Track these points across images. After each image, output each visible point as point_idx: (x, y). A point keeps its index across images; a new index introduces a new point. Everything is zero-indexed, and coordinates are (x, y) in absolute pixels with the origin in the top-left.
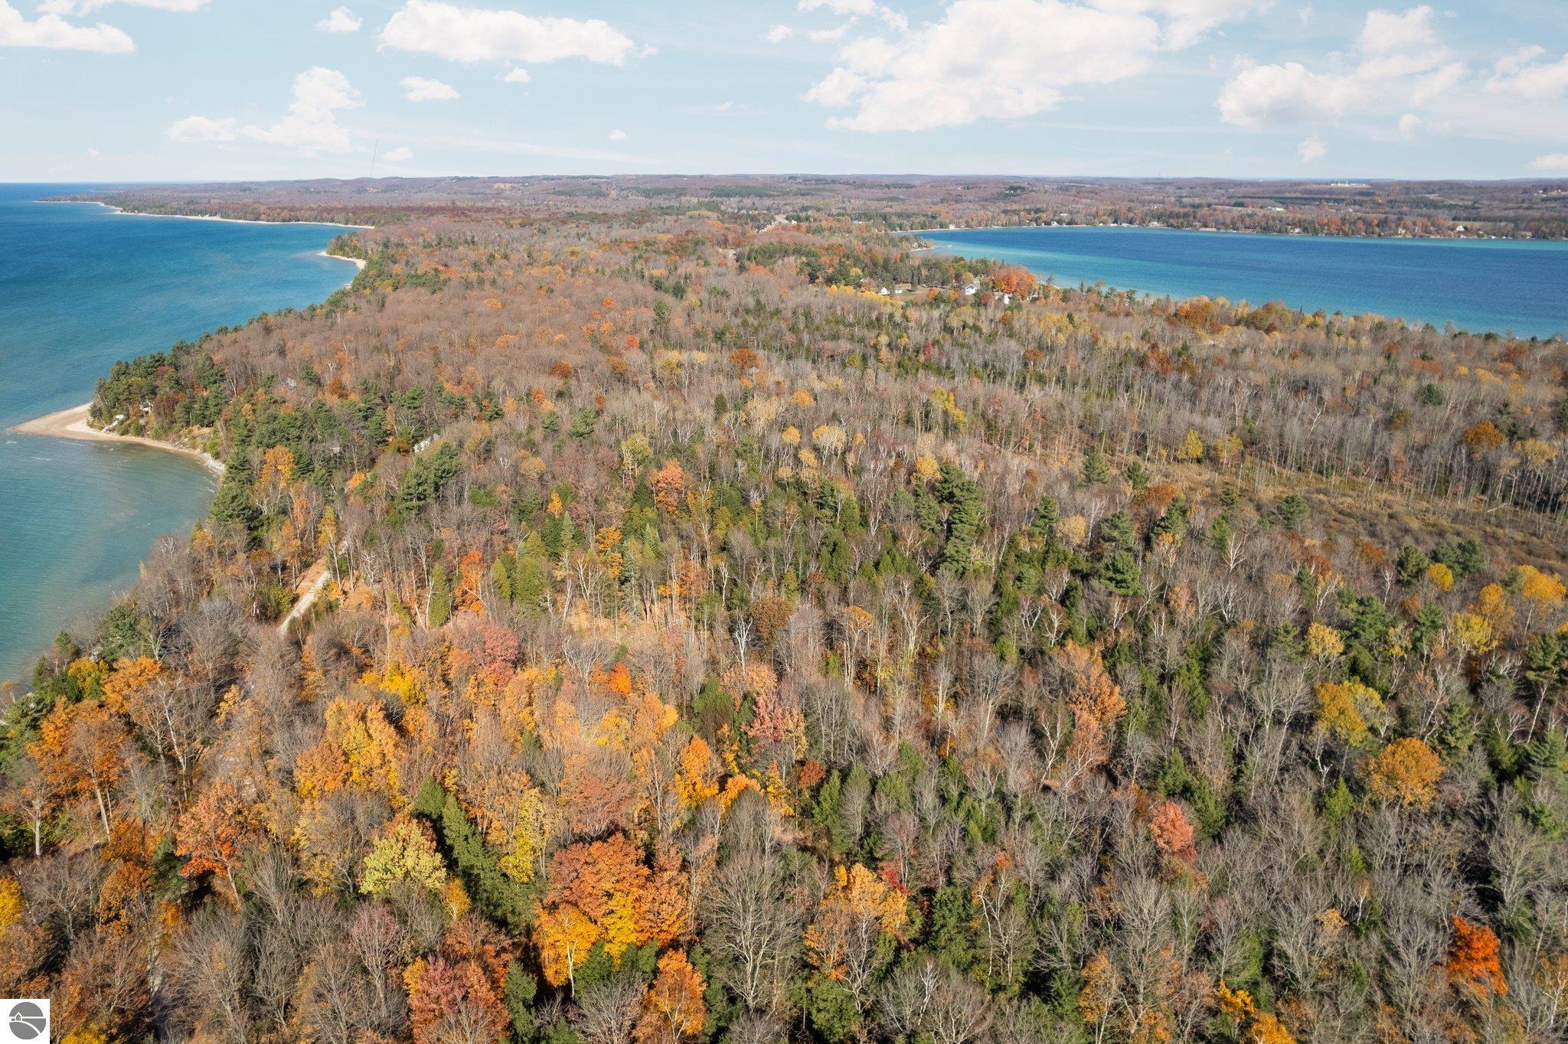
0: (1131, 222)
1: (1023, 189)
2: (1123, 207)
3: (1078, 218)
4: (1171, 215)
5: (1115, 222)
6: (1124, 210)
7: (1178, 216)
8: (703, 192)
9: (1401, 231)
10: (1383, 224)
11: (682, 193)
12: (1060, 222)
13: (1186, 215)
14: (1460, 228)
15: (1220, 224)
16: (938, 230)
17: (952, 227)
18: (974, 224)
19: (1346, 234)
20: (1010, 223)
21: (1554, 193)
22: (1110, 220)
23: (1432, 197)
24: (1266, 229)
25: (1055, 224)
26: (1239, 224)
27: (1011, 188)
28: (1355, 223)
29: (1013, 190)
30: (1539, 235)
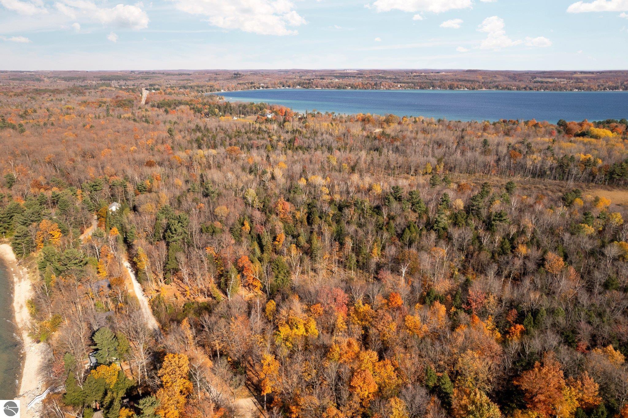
0: (289, 86)
1: (240, 74)
2: (284, 81)
3: (270, 85)
4: (303, 83)
5: (283, 86)
6: (285, 82)
7: (306, 83)
8: (95, 79)
9: (382, 87)
10: (376, 84)
11: (84, 79)
12: (263, 87)
13: (309, 83)
14: (399, 86)
15: (322, 86)
16: (217, 92)
17: (222, 91)
18: (230, 89)
19: (365, 89)
20: (244, 88)
21: (415, 74)
22: (281, 86)
23: (380, 75)
24: (339, 88)
25: (261, 88)
26: (329, 86)
27: (235, 74)
28: (366, 84)
29: (237, 75)
30: (421, 88)
